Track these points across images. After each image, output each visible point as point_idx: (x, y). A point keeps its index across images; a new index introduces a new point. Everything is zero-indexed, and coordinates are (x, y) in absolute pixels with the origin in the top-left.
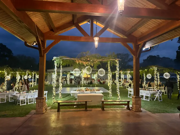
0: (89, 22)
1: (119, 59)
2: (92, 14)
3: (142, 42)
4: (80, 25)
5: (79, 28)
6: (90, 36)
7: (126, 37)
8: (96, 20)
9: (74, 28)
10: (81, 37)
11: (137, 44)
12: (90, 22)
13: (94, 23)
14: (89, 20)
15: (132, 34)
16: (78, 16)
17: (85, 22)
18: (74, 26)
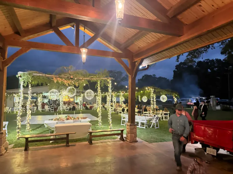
0: (74, 28)
1: (112, 78)
2: (79, 17)
3: (139, 59)
4: (61, 29)
5: (60, 34)
6: (74, 45)
7: (120, 52)
8: (83, 26)
9: (51, 32)
10: (61, 46)
11: (133, 61)
12: (75, 26)
13: (80, 28)
14: (73, 24)
15: (128, 48)
16: (59, 17)
17: (68, 27)
18: (51, 30)
